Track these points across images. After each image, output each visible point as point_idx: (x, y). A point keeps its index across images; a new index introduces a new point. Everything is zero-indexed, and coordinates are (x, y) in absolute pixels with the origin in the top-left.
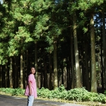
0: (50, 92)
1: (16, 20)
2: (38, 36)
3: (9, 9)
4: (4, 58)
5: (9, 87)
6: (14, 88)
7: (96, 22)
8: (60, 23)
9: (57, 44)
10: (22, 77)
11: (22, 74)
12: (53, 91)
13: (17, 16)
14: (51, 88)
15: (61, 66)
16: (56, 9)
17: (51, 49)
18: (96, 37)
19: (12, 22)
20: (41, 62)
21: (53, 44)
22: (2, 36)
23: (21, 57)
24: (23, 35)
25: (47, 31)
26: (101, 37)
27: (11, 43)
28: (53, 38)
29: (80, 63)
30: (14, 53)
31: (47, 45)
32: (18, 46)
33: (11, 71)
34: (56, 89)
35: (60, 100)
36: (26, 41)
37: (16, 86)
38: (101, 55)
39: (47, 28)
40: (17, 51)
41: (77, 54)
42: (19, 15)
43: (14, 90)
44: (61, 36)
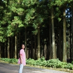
0: (35, 61)
1: (13, 12)
2: (27, 23)
3: (8, 4)
4: (4, 38)
5: (7, 57)
7: (67, 14)
8: (43, 14)
9: (40, 29)
10: (16, 51)
11: (16, 49)
12: (37, 61)
13: (13, 9)
14: (36, 59)
15: (42, 44)
16: (40, 5)
17: (36, 32)
18: (67, 25)
19: (10, 14)
20: (29, 41)
21: (37, 28)
22: (3, 22)
24: (17, 23)
25: (33, 20)
26: (71, 24)
27: (9, 27)
28: (37, 25)
29: (56, 42)
30: (11, 34)
31: (33, 29)
32: (14, 30)
33: (8, 47)
34: (39, 60)
35: (42, 67)
36: (19, 26)
37: (12, 57)
38: (70, 37)
39: (34, 18)
40: (13, 33)
41: (53, 36)
42: (15, 8)
43: (10, 59)
44: (43, 24)
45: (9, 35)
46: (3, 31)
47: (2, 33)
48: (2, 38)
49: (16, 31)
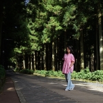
3: (41, 1)
4: (39, 45)
5: (43, 69)
6: (47, 70)
10: (53, 60)
13: (49, 7)
17: (77, 36)
19: (45, 14)
21: (79, 31)
22: (37, 26)
24: (53, 24)
25: (74, 20)
27: (44, 32)
28: (79, 26)
30: (47, 40)
33: (45, 56)
34: (82, 71)
35: (85, 80)
37: (49, 68)
40: (49, 39)
45: (44, 42)
46: (37, 36)
47: (37, 39)
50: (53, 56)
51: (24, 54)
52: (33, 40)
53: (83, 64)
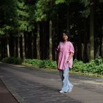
0: (85, 65)
4: (30, 24)
6: (42, 59)
10: (51, 46)
11: (51, 43)
12: (88, 64)
14: (86, 60)
17: (86, 13)
20: (74, 29)
21: (89, 6)
23: (51, 22)
27: (38, 5)
30: (42, 17)
32: (47, 9)
34: (92, 62)
35: (96, 74)
37: (44, 56)
40: (45, 15)
43: (42, 61)
45: (38, 19)
46: (27, 11)
47: (27, 15)
48: (27, 24)
49: (51, 10)
50: (51, 40)
51: (8, 35)
52: (21, 16)
53: (92, 52)
